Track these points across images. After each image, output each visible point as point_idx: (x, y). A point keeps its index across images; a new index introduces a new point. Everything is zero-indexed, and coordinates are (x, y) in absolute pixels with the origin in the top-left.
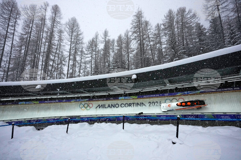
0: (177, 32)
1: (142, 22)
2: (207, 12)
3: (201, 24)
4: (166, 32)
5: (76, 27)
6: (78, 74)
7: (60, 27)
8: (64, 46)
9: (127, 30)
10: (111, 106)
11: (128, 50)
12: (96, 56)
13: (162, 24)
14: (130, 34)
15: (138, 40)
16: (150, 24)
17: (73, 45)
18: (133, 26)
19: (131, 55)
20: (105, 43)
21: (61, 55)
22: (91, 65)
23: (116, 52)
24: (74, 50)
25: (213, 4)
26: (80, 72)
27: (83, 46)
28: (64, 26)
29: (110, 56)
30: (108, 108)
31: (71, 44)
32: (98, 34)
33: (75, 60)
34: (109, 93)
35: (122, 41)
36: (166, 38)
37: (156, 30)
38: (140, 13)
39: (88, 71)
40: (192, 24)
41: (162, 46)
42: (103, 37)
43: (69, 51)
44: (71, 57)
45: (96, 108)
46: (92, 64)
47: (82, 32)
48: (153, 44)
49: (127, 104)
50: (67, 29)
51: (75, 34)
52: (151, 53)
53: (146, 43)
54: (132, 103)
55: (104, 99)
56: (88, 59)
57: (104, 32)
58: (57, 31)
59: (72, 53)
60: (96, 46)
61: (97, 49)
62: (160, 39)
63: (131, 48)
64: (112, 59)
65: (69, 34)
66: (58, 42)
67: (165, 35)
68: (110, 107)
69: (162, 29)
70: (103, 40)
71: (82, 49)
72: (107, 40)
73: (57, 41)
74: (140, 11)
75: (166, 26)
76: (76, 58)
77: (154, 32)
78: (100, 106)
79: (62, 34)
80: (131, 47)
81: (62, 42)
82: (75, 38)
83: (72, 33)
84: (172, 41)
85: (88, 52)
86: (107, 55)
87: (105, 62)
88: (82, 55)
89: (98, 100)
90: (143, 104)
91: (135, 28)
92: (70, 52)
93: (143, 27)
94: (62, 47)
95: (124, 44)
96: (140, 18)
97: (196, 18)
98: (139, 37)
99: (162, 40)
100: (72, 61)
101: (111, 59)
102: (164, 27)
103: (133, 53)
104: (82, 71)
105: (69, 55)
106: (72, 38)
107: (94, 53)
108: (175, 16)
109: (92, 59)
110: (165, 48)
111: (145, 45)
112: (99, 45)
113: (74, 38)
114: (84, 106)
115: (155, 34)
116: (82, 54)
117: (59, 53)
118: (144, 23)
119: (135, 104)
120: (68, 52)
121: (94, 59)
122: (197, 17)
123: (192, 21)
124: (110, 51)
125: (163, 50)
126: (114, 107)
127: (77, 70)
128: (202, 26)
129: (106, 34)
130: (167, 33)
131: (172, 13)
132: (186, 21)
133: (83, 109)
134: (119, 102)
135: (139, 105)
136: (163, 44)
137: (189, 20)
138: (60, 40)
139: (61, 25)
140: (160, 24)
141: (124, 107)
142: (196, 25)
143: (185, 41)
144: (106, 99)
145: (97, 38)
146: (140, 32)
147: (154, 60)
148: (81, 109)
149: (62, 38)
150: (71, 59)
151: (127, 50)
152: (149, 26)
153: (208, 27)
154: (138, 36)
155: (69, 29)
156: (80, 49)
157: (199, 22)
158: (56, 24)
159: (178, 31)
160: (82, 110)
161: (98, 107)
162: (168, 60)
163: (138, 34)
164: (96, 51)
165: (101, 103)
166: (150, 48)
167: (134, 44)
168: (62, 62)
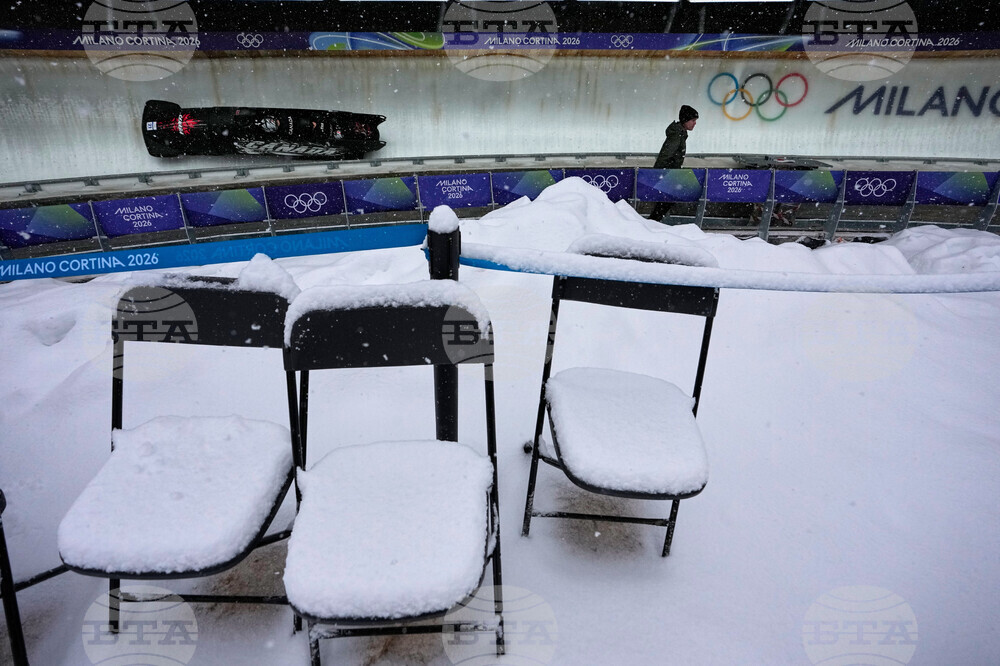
10: (950, 105)
30: (921, 113)
45: (832, 110)
55: (944, 41)
68: (945, 114)
78: (866, 96)
114: (741, 89)
126: (976, 110)
133: (730, 108)
144: (957, 43)
148: (718, 109)
160: (728, 122)
161: (851, 104)
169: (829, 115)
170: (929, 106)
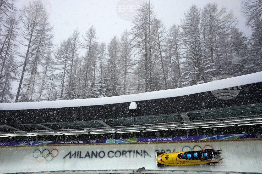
0: (203, 39)
1: (151, 21)
2: (249, 13)
3: (239, 31)
4: (186, 38)
5: (42, 17)
6: (38, 95)
7: (13, 14)
8: (16, 46)
9: (126, 32)
10: (91, 156)
11: (126, 63)
12: (73, 67)
13: (180, 26)
14: (131, 37)
15: (143, 48)
16: (162, 24)
17: (34, 46)
18: (136, 26)
19: (129, 71)
20: (88, 47)
21: (9, 61)
22: (63, 83)
23: (107, 63)
24: (34, 54)
25: (257, 2)
26: (41, 92)
27: (51, 49)
28: (20, 13)
29: (96, 70)
31: (30, 44)
32: (79, 33)
33: (34, 71)
34: (89, 132)
35: (117, 47)
36: (186, 47)
37: (170, 34)
38: (148, 6)
39: (56, 92)
40: (225, 29)
41: (180, 59)
42: (87, 38)
43: (25, 55)
44: (28, 66)
45: (64, 158)
46: (63, 81)
47: (51, 27)
48: (165, 56)
49: (120, 152)
50: (25, 18)
51: (38, 28)
52: (162, 70)
53: (154, 54)
54: (128, 151)
55: (80, 142)
56: (57, 72)
57: (88, 30)
58: (6, 20)
59: (30, 59)
60: (73, 51)
61: (75, 58)
62: (176, 48)
63: (131, 60)
64: (99, 75)
65: (28, 27)
66: (6, 39)
67: (184, 43)
68: (90, 158)
69: (180, 33)
70: (86, 42)
71: (49, 53)
72: (92, 43)
73: (3, 35)
74: (148, 3)
75: (187, 30)
76: (36, 69)
77: (167, 38)
78: (72, 154)
79: (15, 26)
80: (130, 58)
81: (12, 40)
82: (39, 35)
83: (34, 26)
84: (194, 54)
85: (60, 61)
86: (91, 68)
87: (86, 80)
88: (47, 64)
89: (69, 143)
90: (146, 152)
91: (139, 28)
92: (27, 57)
93: (151, 28)
94: (12, 48)
95: (120, 53)
96: (148, 15)
97: (232, 22)
98: (145, 44)
99: (179, 50)
100: (29, 73)
101: (97, 74)
102: (183, 32)
103: (134, 67)
104: (44, 92)
105: (24, 63)
106: (33, 34)
107: (69, 62)
108: (201, 16)
109: (64, 72)
110: (184, 63)
111: (153, 57)
112: (79, 50)
113: (36, 34)
114: (42, 153)
115: (169, 41)
116: (48, 62)
117: (5, 58)
118: (153, 23)
119: (132, 153)
120: (23, 57)
121: (69, 73)
122: (233, 20)
123: (227, 24)
124: (97, 61)
125: (181, 66)
126: (96, 157)
127: (37, 88)
128: (241, 34)
129: (91, 34)
130: (187, 40)
131: (197, 11)
132: (217, 24)
134: (106, 148)
135: (140, 155)
136: (181, 56)
137: (222, 24)
138: (11, 35)
139: (13, 9)
140: (177, 26)
141: (114, 156)
142: (231, 30)
143: (215, 54)
144: (83, 142)
145: (75, 39)
146: (146, 36)
147: (165, 81)
149: (14, 33)
150: (27, 69)
151: (124, 62)
152: (160, 28)
153: (250, 36)
154: (142, 41)
155: (28, 19)
156: (46, 55)
157: (236, 27)
158: (5, 7)
159: (205, 39)
160: (38, 162)
161: (69, 156)
162: (188, 83)
163: (144, 38)
164: (73, 60)
165: (74, 148)
166: (161, 62)
167: (135, 53)
168: (10, 73)
169: (64, 159)
170: (86, 156)
